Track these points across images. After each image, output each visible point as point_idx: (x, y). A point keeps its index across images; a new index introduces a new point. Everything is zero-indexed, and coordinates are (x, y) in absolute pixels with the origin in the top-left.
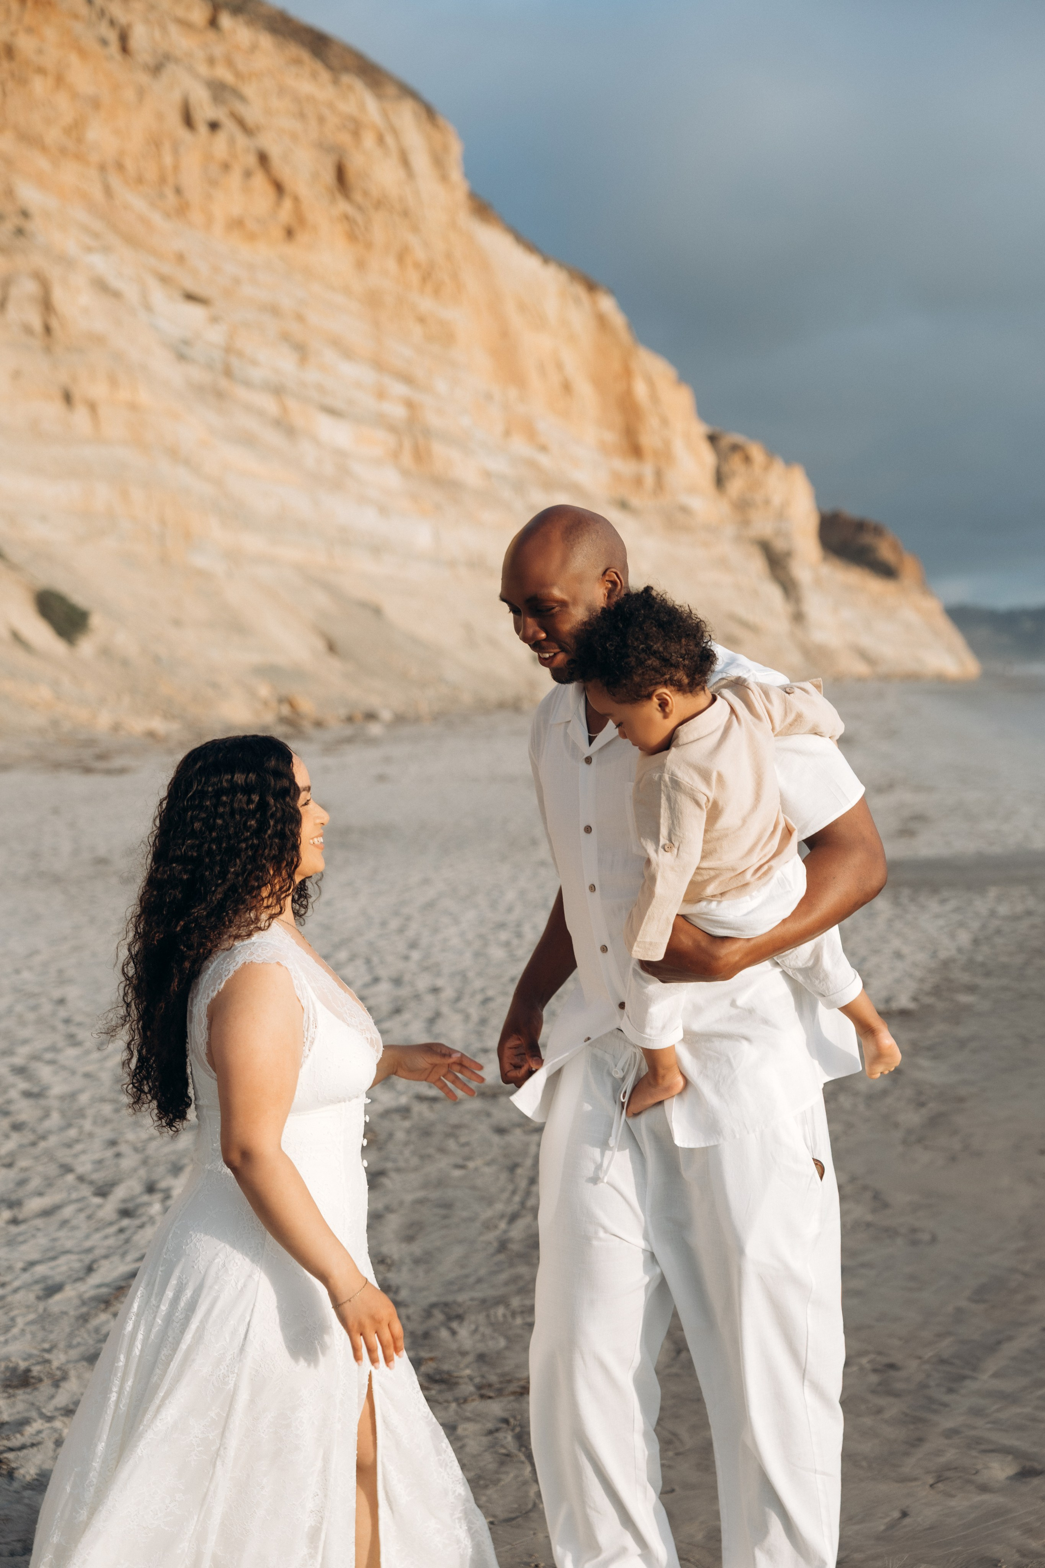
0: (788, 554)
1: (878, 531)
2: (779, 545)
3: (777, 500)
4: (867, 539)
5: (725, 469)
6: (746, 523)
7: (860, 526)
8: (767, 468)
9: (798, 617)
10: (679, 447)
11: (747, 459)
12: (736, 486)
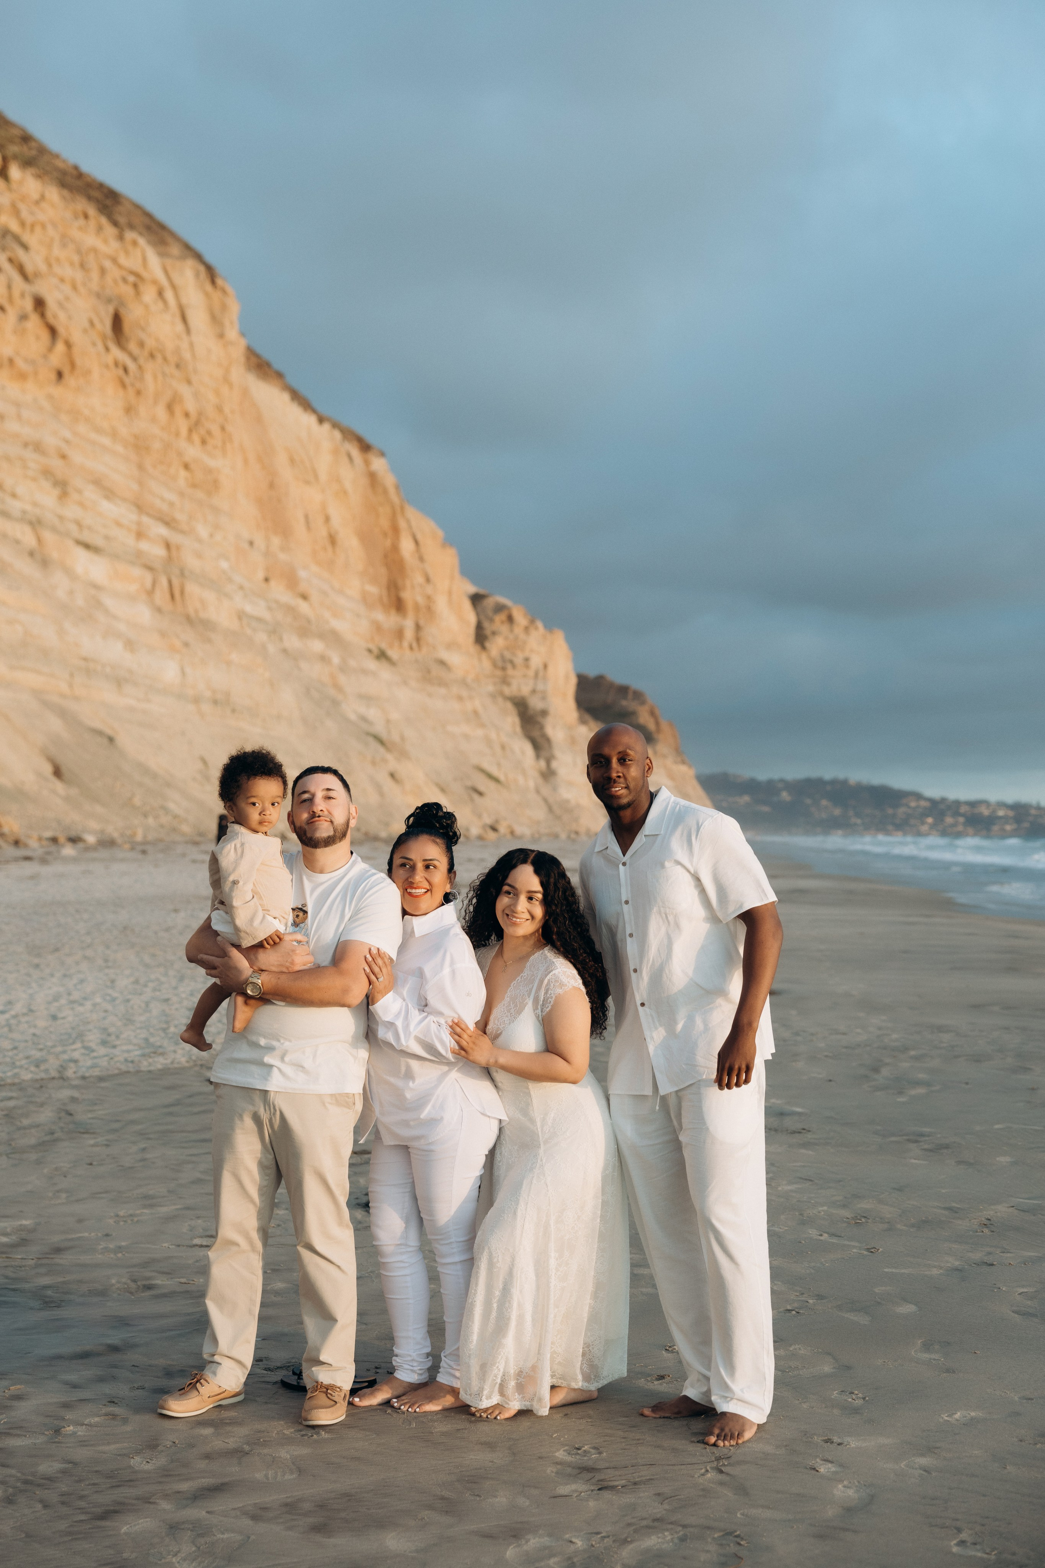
0: (544, 713)
1: (638, 696)
2: (536, 704)
3: (536, 661)
4: (627, 704)
5: (488, 627)
6: (505, 681)
7: (623, 690)
8: (527, 629)
9: (548, 774)
10: (441, 604)
11: (510, 619)
12: (497, 645)
